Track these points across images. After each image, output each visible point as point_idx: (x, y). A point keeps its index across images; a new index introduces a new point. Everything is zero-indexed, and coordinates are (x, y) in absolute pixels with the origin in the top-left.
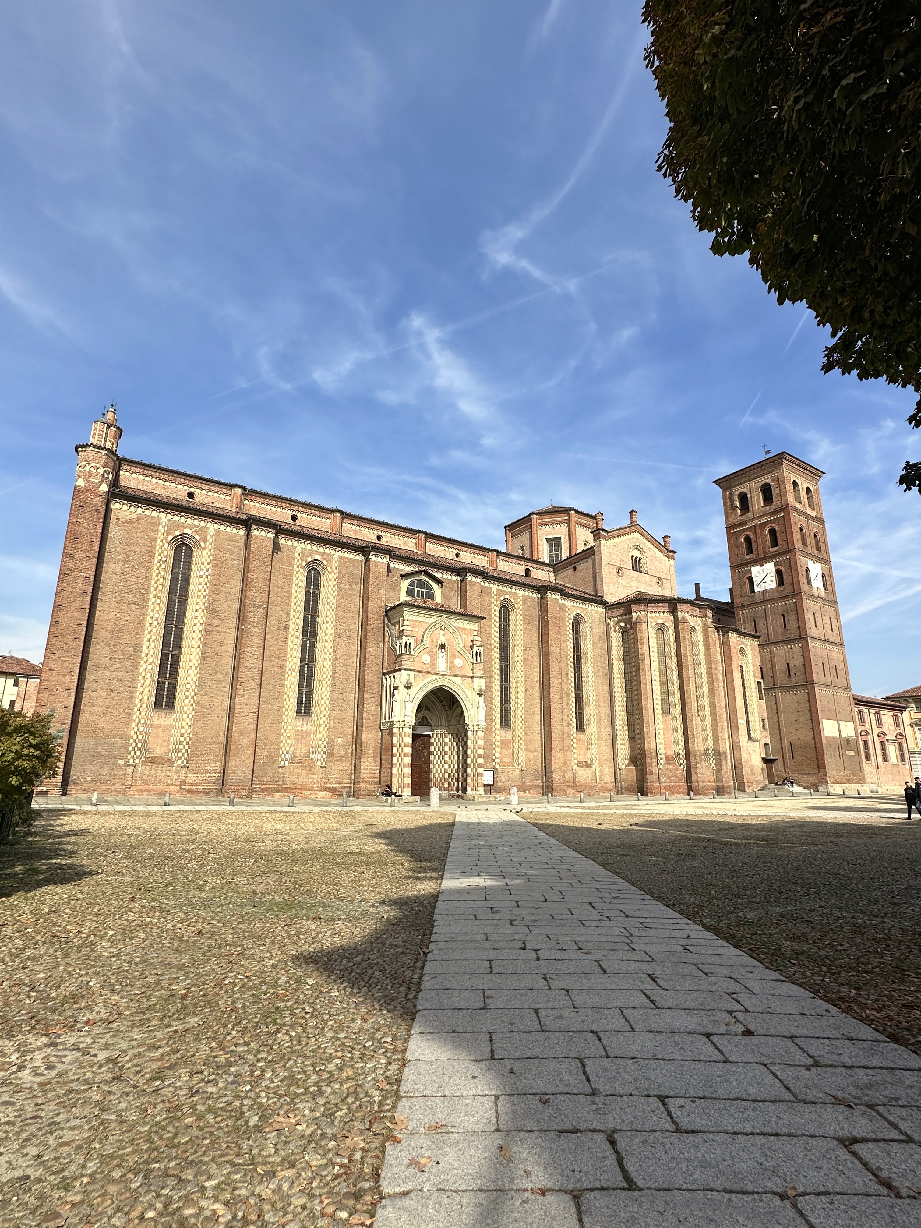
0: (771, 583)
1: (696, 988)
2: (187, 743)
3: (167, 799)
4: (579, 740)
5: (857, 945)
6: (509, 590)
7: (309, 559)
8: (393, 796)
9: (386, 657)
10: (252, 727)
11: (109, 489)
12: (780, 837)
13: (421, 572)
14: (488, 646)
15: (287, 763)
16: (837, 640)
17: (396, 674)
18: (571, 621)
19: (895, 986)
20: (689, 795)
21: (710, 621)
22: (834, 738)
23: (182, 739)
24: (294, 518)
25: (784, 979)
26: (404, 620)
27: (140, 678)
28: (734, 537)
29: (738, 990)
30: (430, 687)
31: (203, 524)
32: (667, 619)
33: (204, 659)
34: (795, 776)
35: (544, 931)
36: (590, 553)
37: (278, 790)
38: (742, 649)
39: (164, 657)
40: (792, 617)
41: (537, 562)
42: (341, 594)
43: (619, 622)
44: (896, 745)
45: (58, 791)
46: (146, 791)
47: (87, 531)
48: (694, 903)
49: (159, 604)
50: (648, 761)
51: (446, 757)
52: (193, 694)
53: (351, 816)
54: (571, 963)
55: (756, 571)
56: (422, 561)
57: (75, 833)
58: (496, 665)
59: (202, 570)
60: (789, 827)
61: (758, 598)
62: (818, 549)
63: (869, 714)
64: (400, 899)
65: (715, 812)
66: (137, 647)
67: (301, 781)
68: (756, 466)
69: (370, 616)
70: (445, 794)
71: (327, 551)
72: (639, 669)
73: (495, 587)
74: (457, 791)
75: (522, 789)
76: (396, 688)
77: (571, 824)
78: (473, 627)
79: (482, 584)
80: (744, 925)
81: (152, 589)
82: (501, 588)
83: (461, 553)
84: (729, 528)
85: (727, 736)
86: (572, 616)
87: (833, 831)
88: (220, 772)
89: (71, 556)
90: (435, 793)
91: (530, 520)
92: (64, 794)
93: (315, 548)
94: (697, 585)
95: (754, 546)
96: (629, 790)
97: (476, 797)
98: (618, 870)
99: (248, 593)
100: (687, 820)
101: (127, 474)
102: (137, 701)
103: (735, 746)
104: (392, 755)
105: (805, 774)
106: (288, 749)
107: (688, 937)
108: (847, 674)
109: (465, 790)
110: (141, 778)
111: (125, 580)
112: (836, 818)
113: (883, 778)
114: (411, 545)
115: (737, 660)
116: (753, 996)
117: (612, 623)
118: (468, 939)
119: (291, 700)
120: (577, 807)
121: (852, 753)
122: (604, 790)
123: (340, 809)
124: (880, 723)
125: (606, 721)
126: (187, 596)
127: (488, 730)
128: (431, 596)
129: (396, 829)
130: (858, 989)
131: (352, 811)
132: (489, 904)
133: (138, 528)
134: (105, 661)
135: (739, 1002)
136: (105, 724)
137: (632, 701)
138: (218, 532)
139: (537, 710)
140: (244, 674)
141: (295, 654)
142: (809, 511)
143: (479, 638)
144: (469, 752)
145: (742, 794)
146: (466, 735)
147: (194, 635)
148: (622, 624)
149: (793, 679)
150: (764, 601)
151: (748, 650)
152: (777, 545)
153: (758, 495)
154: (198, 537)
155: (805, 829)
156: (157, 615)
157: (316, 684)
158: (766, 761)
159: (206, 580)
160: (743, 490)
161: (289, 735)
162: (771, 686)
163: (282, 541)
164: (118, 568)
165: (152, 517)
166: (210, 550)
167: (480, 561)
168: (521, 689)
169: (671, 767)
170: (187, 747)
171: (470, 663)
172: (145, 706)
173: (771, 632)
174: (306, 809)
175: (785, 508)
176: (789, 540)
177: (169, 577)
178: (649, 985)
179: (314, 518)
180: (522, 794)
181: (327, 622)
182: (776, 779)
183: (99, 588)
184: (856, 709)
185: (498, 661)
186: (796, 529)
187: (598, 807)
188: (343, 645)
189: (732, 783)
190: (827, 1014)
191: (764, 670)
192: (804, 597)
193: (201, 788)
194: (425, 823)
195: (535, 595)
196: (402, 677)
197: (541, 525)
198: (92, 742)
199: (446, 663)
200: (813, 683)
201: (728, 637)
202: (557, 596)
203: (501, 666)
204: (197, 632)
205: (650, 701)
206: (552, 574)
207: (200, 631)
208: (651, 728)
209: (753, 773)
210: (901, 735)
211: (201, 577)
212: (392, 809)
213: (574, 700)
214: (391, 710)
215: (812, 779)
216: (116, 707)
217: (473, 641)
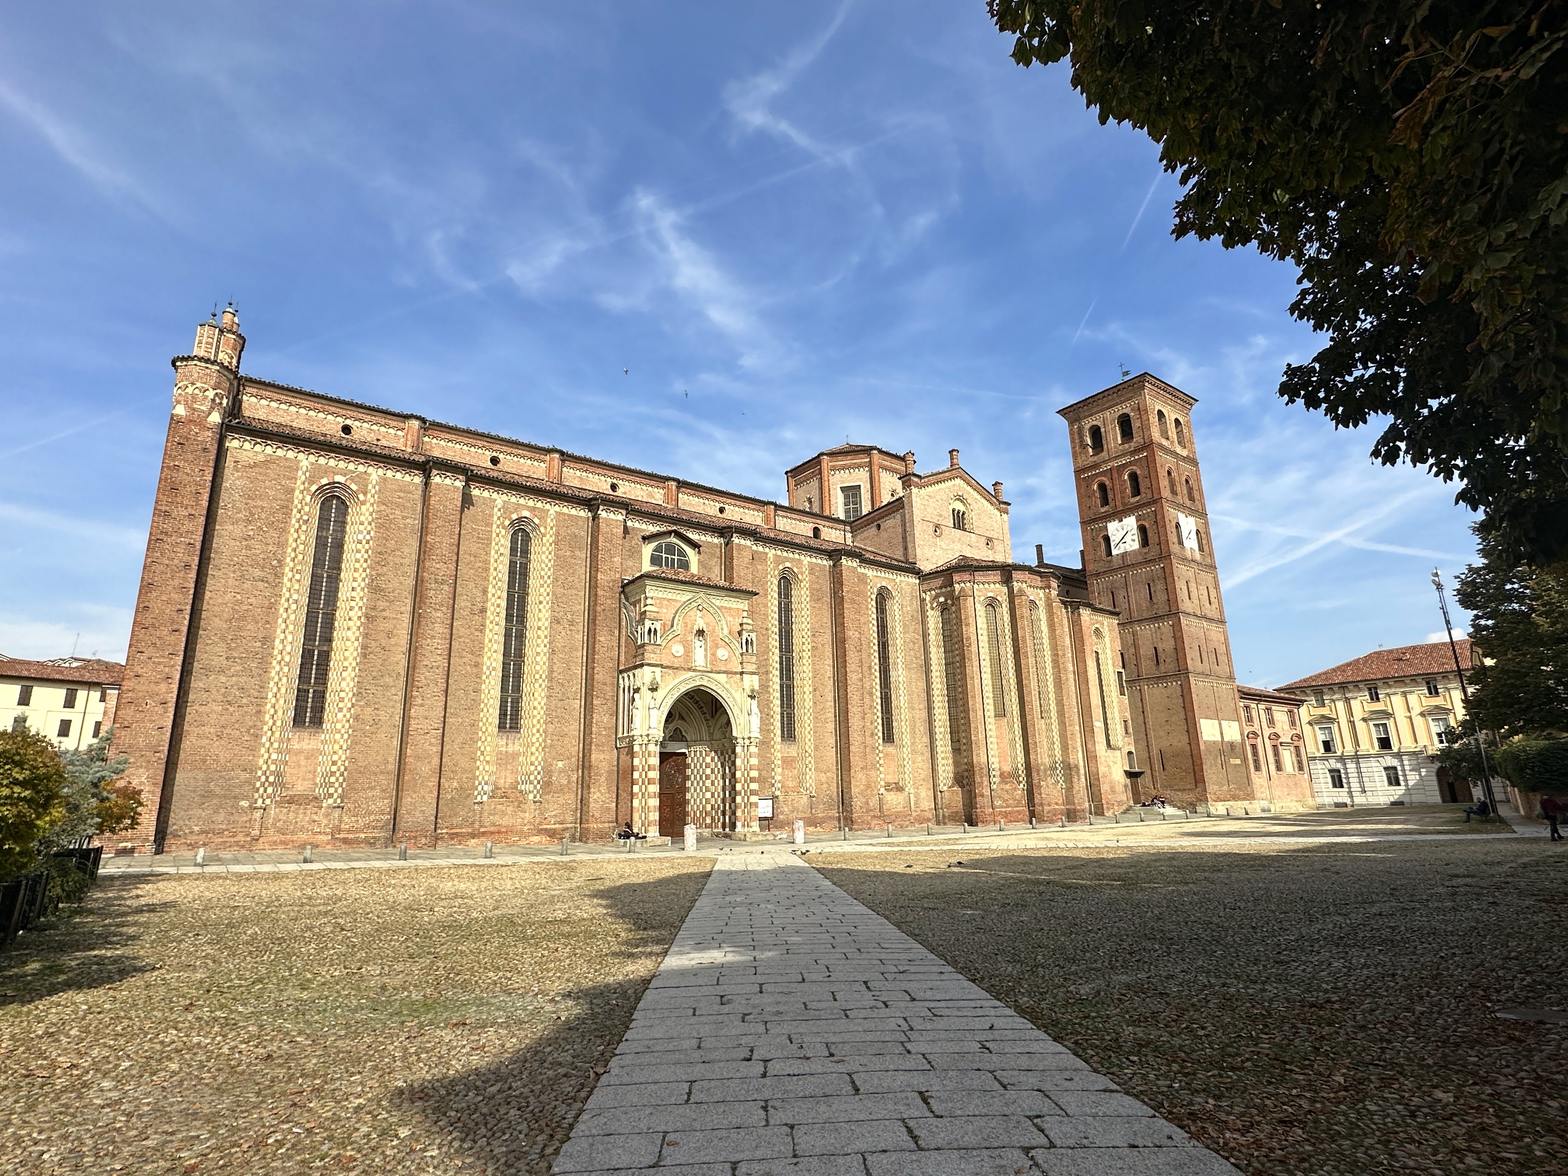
0: (1133, 544)
1: (984, 1111)
2: (342, 775)
3: (308, 853)
4: (886, 755)
5: (1224, 1027)
6: (791, 555)
7: (514, 516)
8: (633, 839)
9: (623, 649)
10: (435, 749)
11: (223, 419)
12: (1142, 875)
13: (670, 533)
14: (764, 633)
15: (485, 798)
16: (1215, 615)
17: (637, 671)
18: (874, 597)
19: (1271, 1089)
20: (1031, 823)
21: (1054, 593)
22: (1215, 742)
23: (334, 768)
24: (495, 461)
25: (1115, 1087)
26: (646, 598)
27: (272, 684)
28: (1084, 484)
29: (1045, 1111)
30: (684, 688)
31: (361, 468)
32: (999, 591)
33: (364, 656)
34: (1168, 793)
35: (786, 1029)
36: (898, 505)
37: (473, 835)
38: (1097, 629)
39: (307, 655)
40: (1159, 586)
41: (829, 519)
42: (561, 564)
43: (937, 596)
44: (1292, 749)
45: (150, 847)
46: (283, 843)
47: (189, 478)
48: (1011, 975)
49: (299, 581)
50: (978, 779)
51: (708, 783)
52: (349, 705)
53: (570, 868)
54: (811, 1079)
55: (1114, 528)
56: (672, 518)
57: (152, 909)
58: (775, 657)
59: (361, 532)
60: (1155, 861)
61: (1116, 563)
62: (1192, 499)
63: (1258, 710)
64: (594, 988)
65: (1061, 845)
66: (267, 640)
67: (505, 821)
68: (1111, 392)
69: (600, 592)
70: (706, 832)
71: (539, 505)
72: (964, 659)
73: (771, 552)
74: (724, 828)
75: (811, 822)
76: (637, 690)
77: (870, 868)
78: (741, 606)
79: (754, 547)
80: (1073, 1004)
81: (288, 560)
82: (779, 553)
83: (726, 507)
84: (1078, 472)
85: (1079, 744)
86: (875, 590)
87: (1210, 864)
88: (389, 814)
89: (167, 514)
90: (690, 832)
91: (819, 463)
92: (159, 850)
93: (522, 501)
94: (1039, 548)
95: (1110, 496)
96: (954, 818)
97: (748, 835)
98: (917, 931)
99: (427, 564)
100: (1025, 857)
101: (253, 399)
102: (267, 717)
103: (1090, 757)
104: (633, 782)
105: (1179, 790)
106: (486, 778)
107: (991, 1028)
108: (1229, 660)
109: (733, 826)
110: (274, 825)
111: (248, 547)
112: (1215, 846)
113: (1277, 793)
114: (658, 496)
115: (1091, 644)
116: (1066, 1119)
117: (928, 598)
118: (671, 1047)
119: (491, 710)
120: (882, 844)
121: (1238, 761)
122: (921, 820)
123: (558, 858)
124: (1271, 722)
125: (922, 728)
126: (339, 569)
127: (765, 744)
128: (685, 565)
129: (628, 885)
130: (1217, 1098)
131: (574, 861)
132: (720, 990)
133: (266, 474)
134: (218, 662)
135: (1042, 1131)
136: (220, 751)
137: (956, 700)
138: (384, 479)
139: (831, 715)
140: (422, 676)
141: (495, 646)
142: (1178, 449)
143: (750, 621)
144: (738, 774)
145: (1100, 819)
146: (734, 752)
147: (351, 623)
148: (942, 599)
149: (1162, 667)
150: (1125, 567)
151: (1105, 631)
152: (1139, 494)
153: (1114, 429)
154: (354, 487)
155: (1175, 863)
156: (295, 597)
157: (526, 688)
158: (1130, 775)
159: (367, 546)
160: (1095, 423)
161: (488, 758)
162: (1134, 677)
163: (475, 492)
164: (238, 530)
165: (287, 459)
166: (372, 505)
167: (753, 517)
168: (808, 689)
169: (1007, 787)
170: (341, 779)
171: (738, 654)
172: (279, 723)
173: (1134, 607)
174: (510, 860)
175: (1148, 446)
176: (1154, 488)
177: (313, 542)
178: (918, 1109)
179: (522, 460)
180: (811, 829)
181: (541, 603)
182: (1143, 798)
183: (209, 558)
184: (1242, 704)
185: (777, 651)
186: (1162, 473)
187: (910, 843)
188: (563, 633)
189: (1087, 805)
190: (1169, 1143)
191: (1126, 656)
192: (1174, 561)
193: (363, 836)
194: (671, 873)
195: (825, 562)
196: (645, 676)
197: (834, 469)
198: (201, 775)
199: (706, 656)
200: (1187, 673)
201: (1079, 615)
202: (854, 563)
203: (781, 658)
204: (355, 618)
205: (978, 699)
206: (849, 535)
207: (360, 618)
208: (981, 736)
209: (1113, 792)
210: (1298, 736)
211: (360, 542)
212: (632, 856)
213: (879, 701)
214: (631, 720)
215: (1189, 797)
216: (237, 726)
217: (741, 625)
